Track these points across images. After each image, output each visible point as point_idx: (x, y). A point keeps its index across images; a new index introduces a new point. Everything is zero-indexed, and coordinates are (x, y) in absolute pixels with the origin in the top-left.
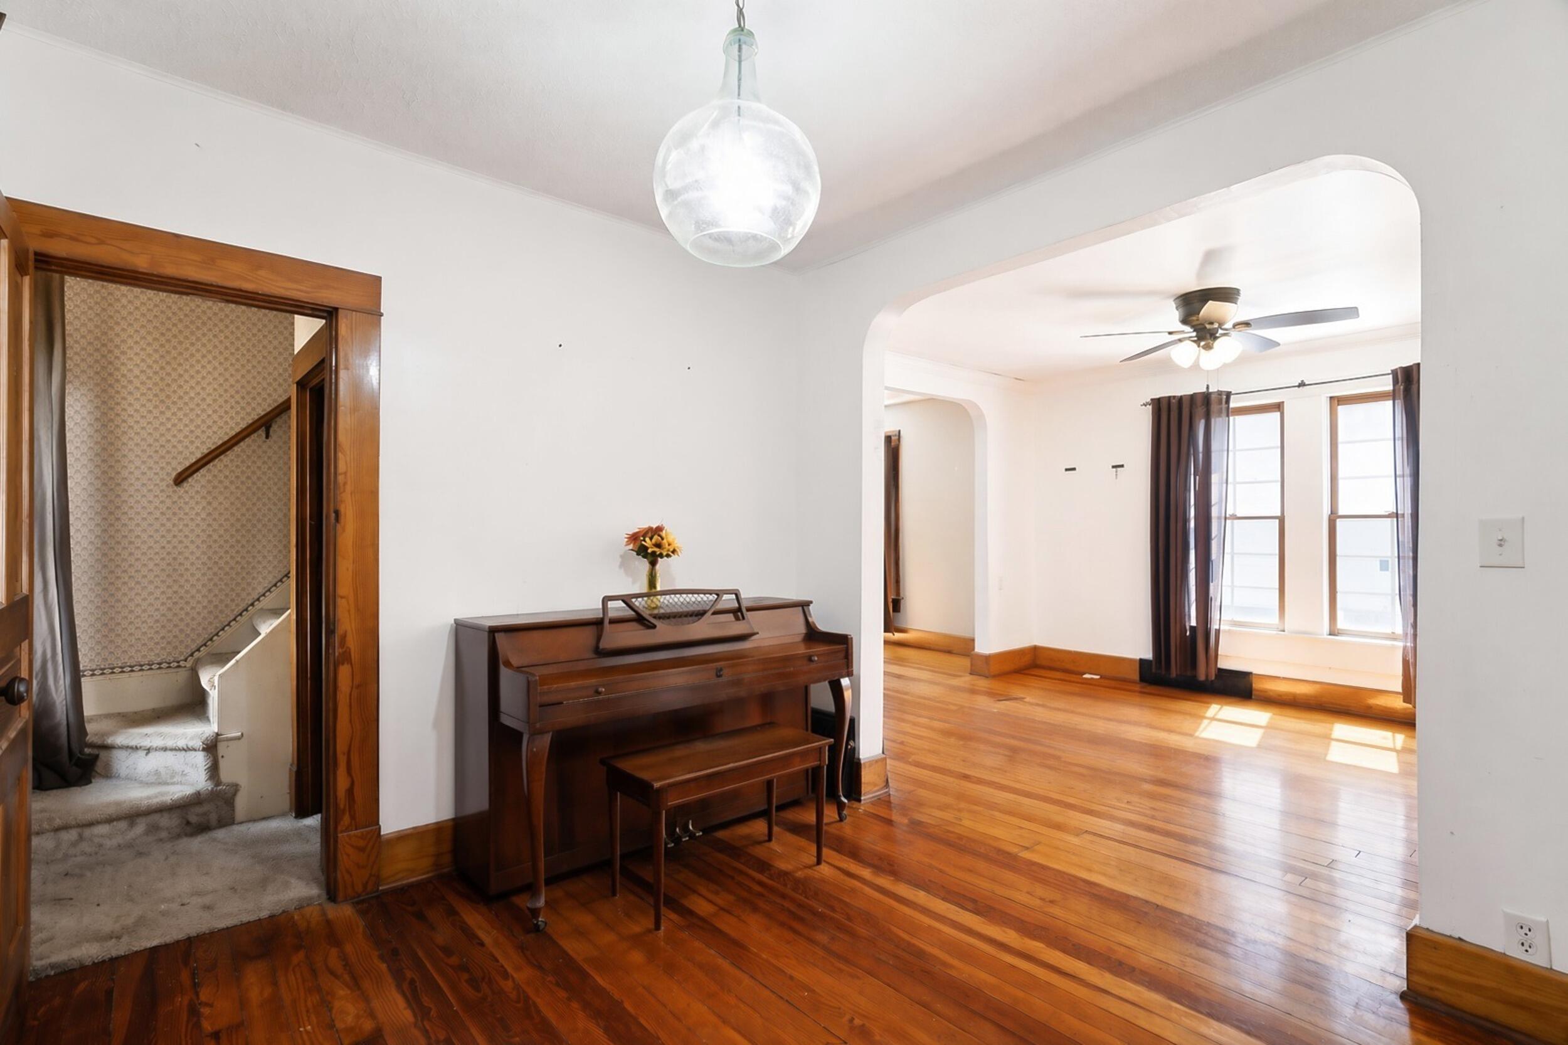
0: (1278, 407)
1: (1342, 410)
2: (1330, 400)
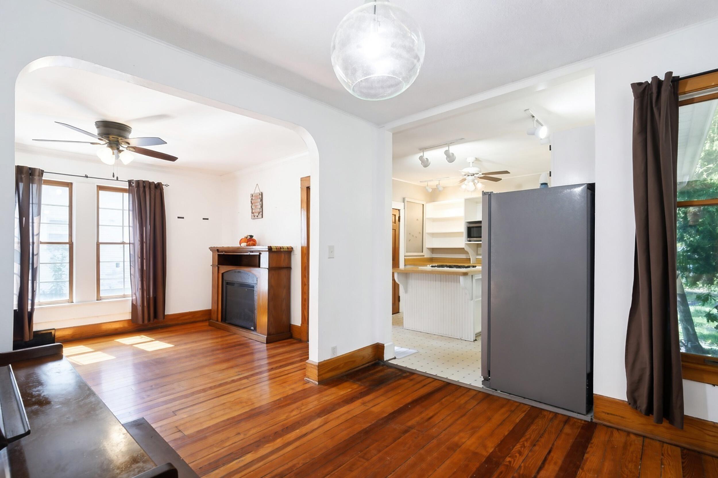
0: (69, 185)
1: (101, 192)
2: (97, 187)
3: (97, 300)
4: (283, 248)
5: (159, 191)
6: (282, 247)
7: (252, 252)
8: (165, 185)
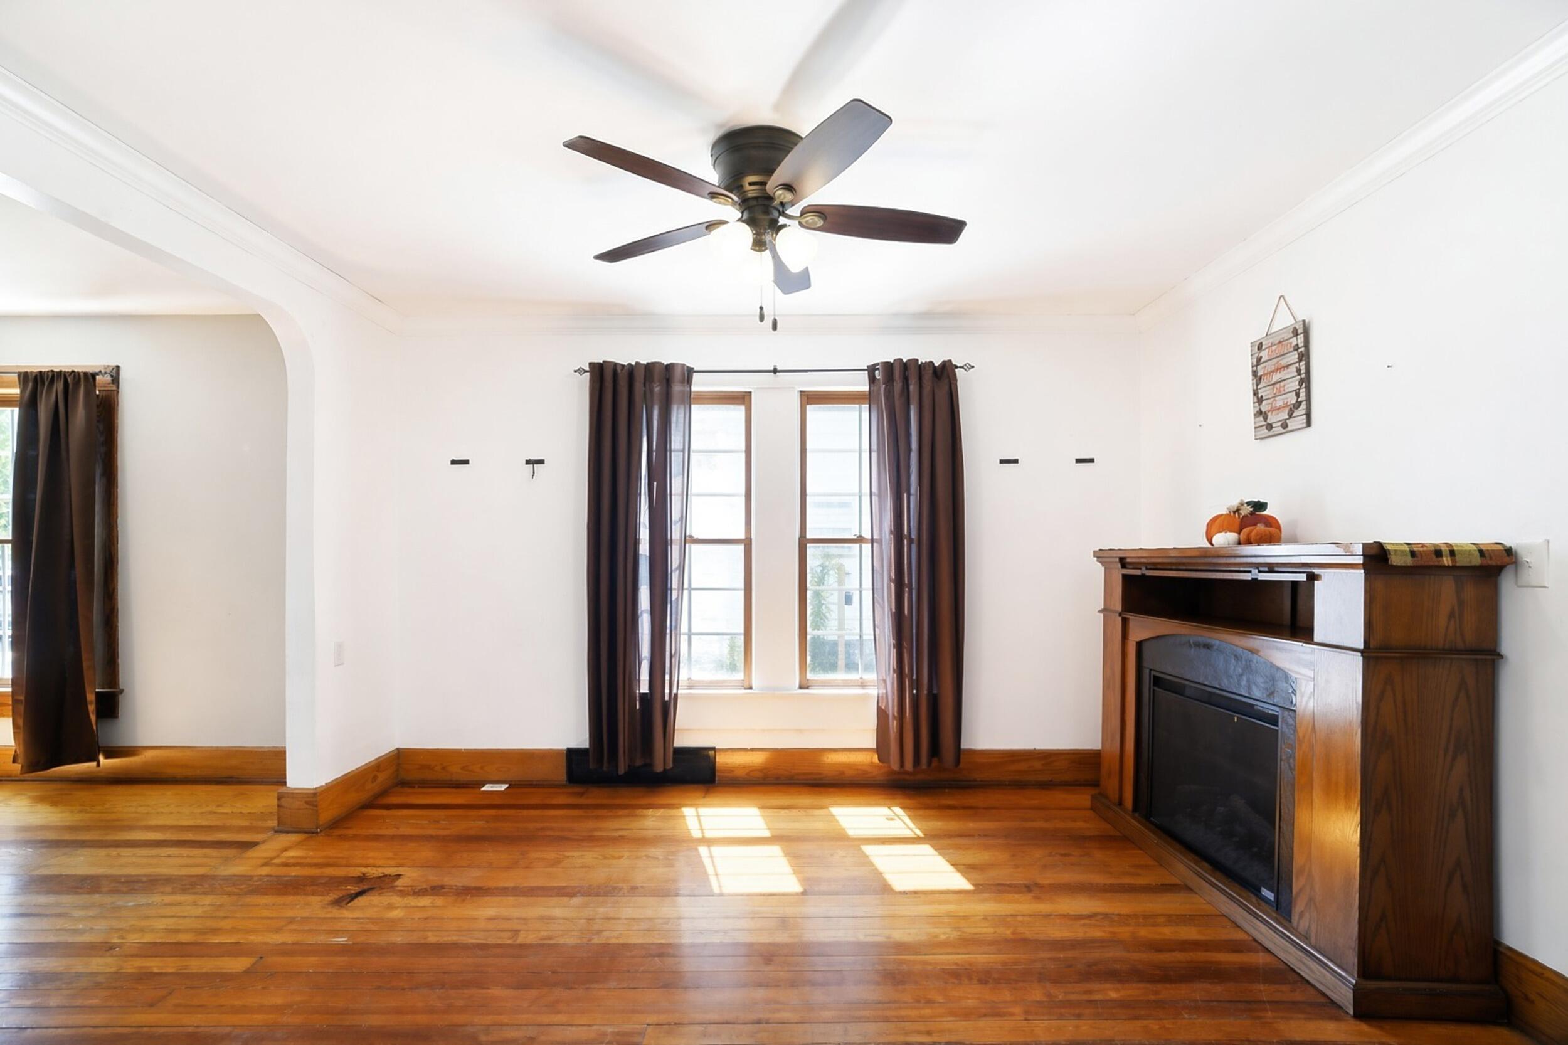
0: (743, 399)
1: (814, 412)
2: (801, 395)
3: (801, 687)
4: (1452, 553)
5: (947, 388)
6: (1444, 548)
7: (1271, 568)
8: (962, 367)
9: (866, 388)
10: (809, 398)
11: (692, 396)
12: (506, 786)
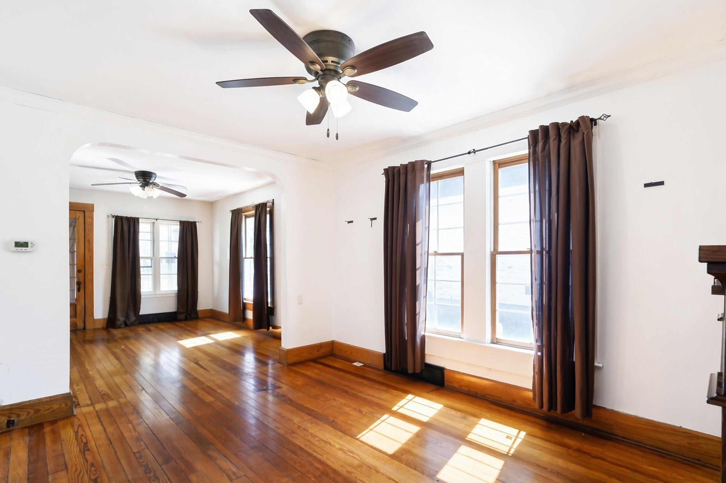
0: (461, 172)
1: (500, 171)
2: (494, 164)
3: (492, 343)
8: (601, 120)
9: (526, 151)
10: (498, 165)
11: (431, 177)
12: (362, 364)
